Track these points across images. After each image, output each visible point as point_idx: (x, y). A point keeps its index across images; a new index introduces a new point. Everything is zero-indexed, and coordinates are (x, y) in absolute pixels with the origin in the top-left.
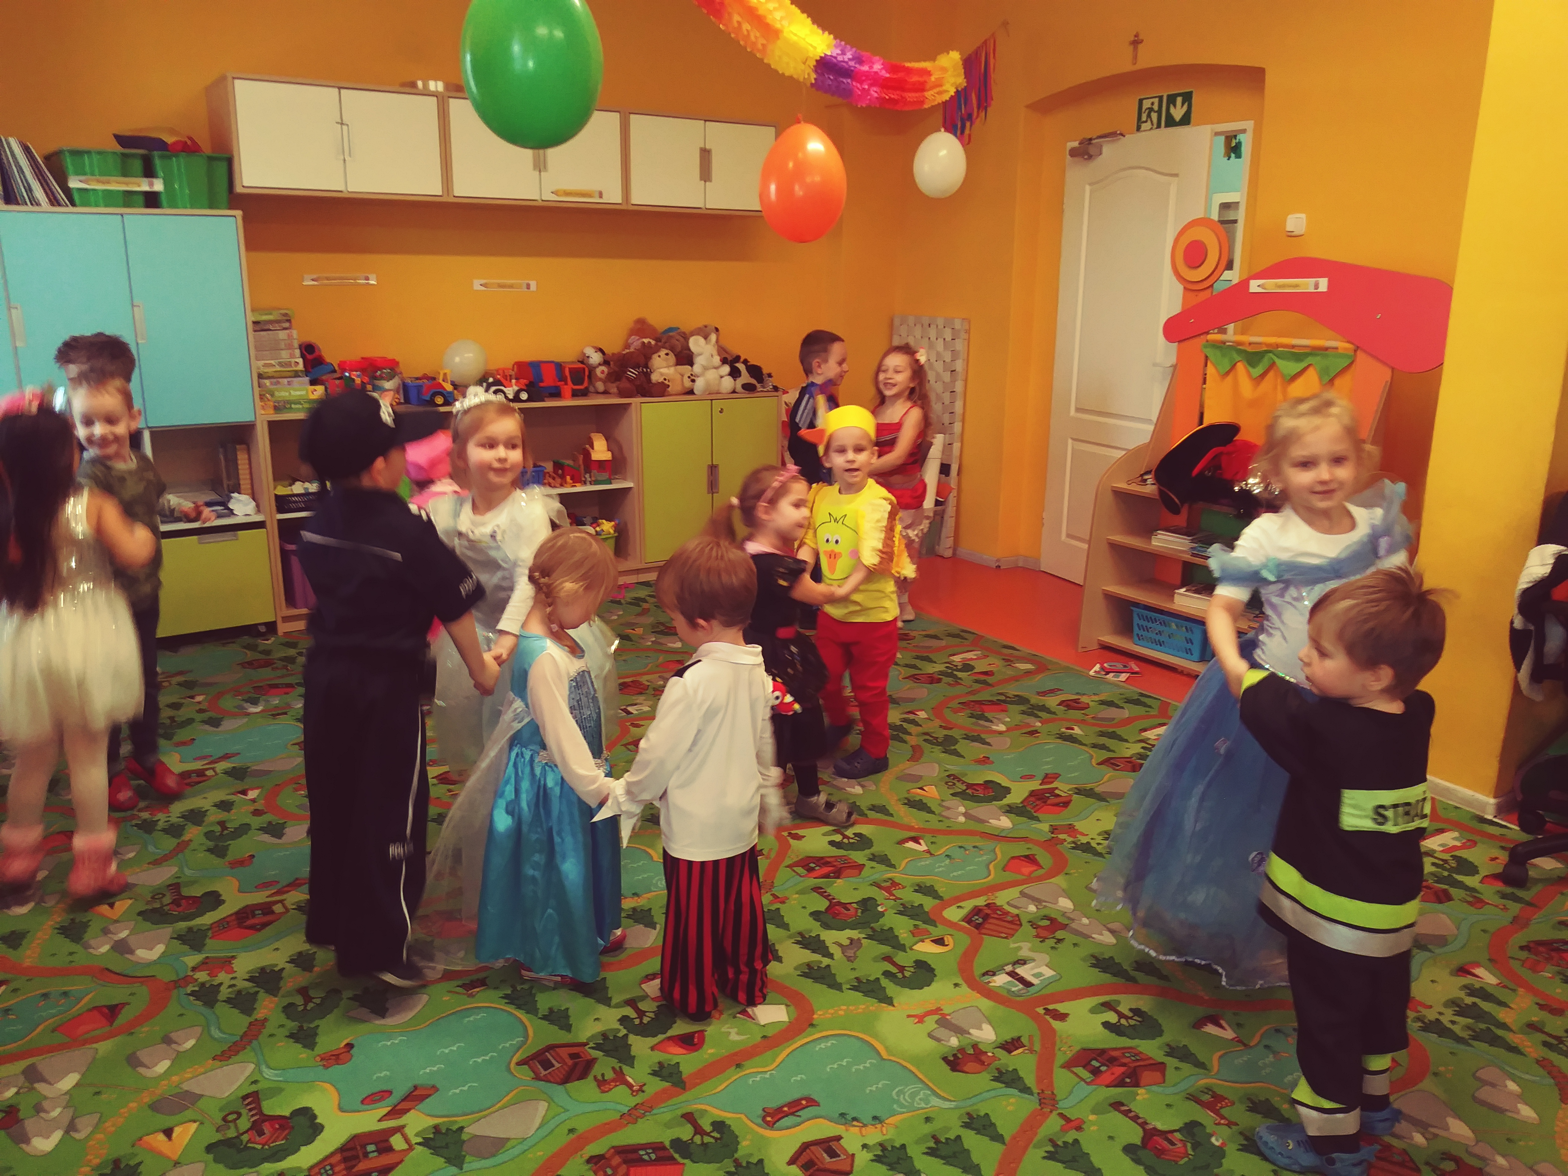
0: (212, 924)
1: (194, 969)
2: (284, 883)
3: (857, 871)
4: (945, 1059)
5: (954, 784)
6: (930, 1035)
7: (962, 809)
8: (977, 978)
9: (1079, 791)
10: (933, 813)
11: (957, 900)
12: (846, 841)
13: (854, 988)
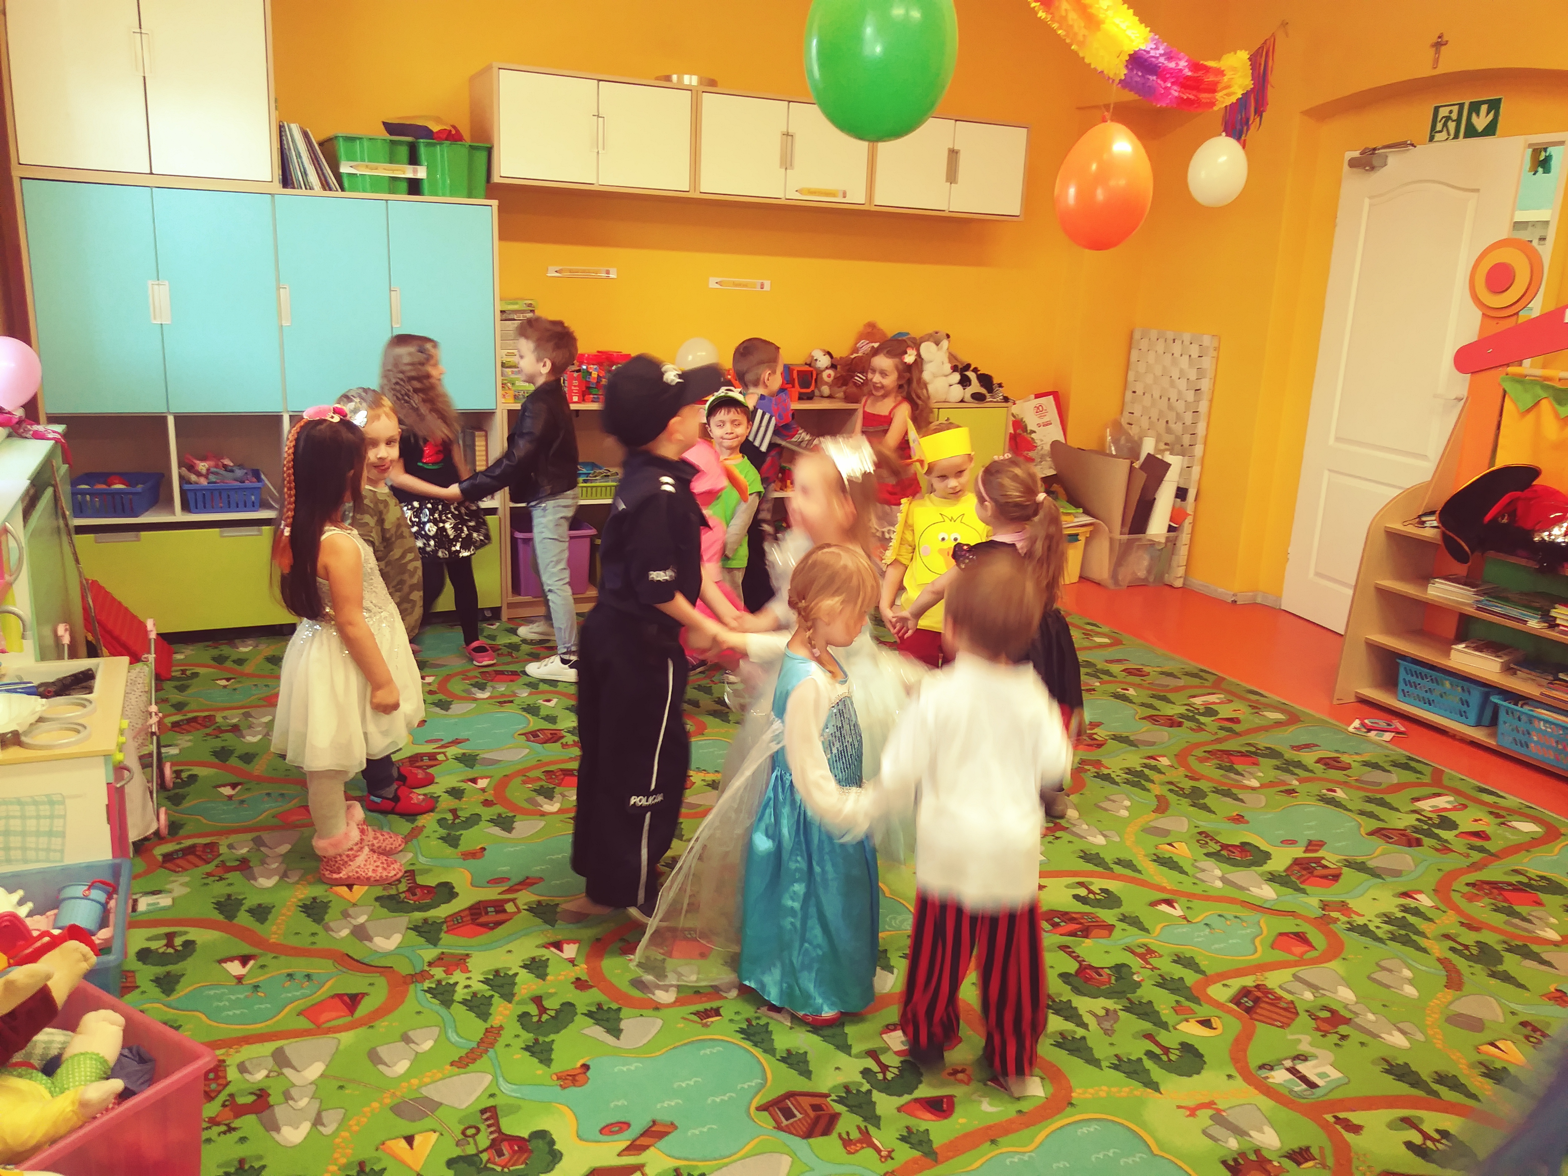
0: (446, 918)
1: (430, 964)
2: (515, 880)
3: (1106, 932)
4: (1224, 1163)
5: (1207, 843)
6: (1205, 1132)
7: (1218, 873)
8: (1254, 1072)
9: (1349, 864)
10: (1186, 873)
11: (1222, 977)
12: (1091, 896)
13: (1115, 1067)
